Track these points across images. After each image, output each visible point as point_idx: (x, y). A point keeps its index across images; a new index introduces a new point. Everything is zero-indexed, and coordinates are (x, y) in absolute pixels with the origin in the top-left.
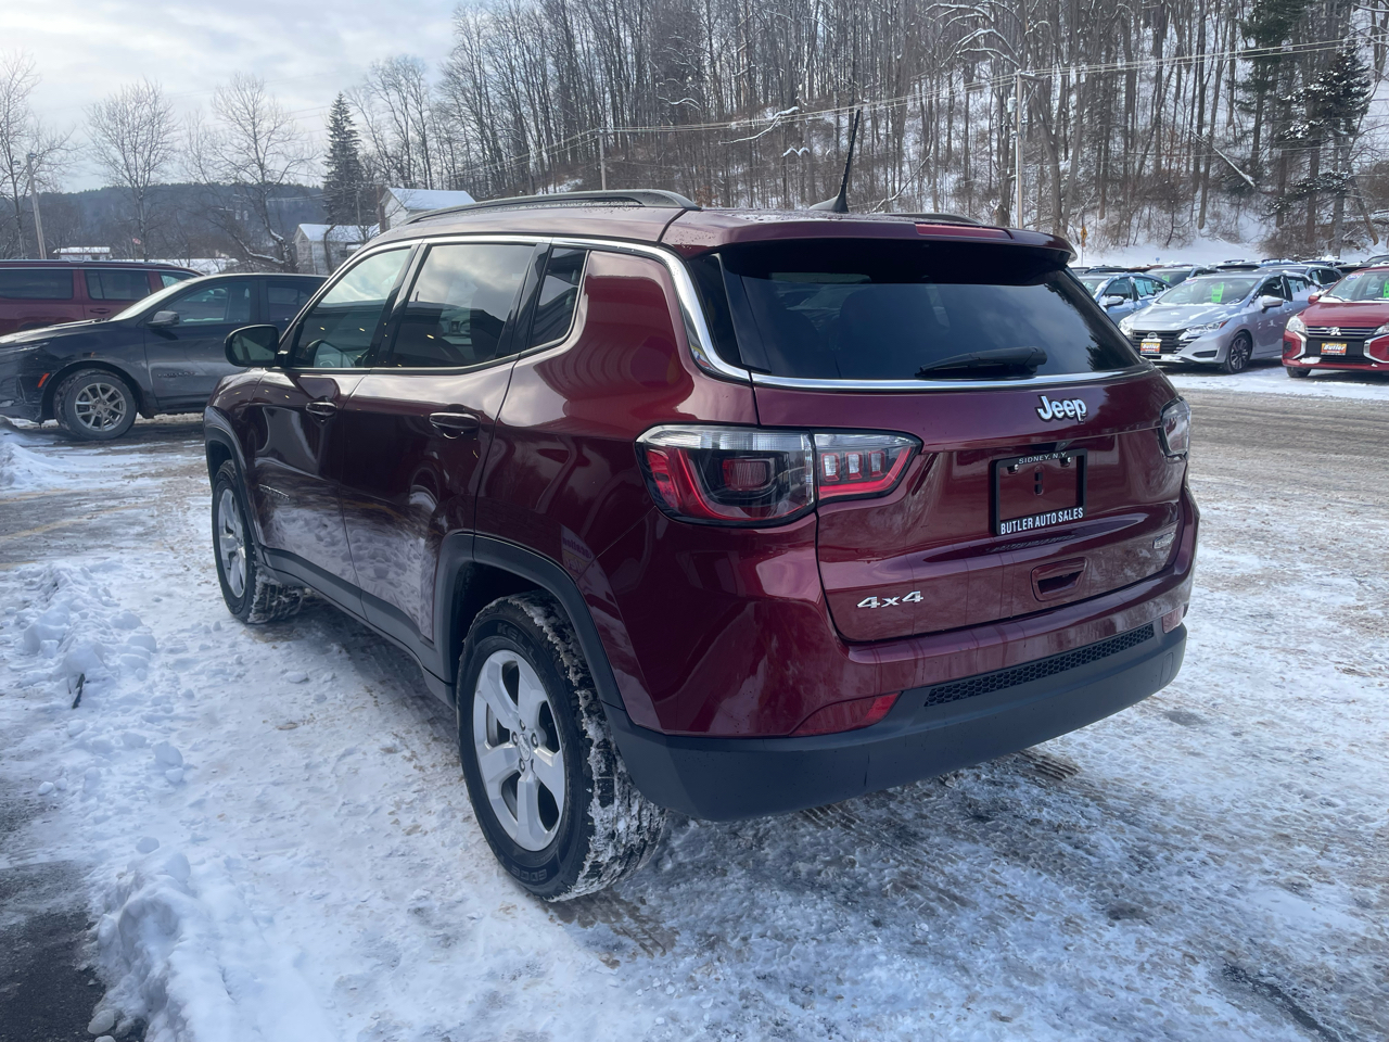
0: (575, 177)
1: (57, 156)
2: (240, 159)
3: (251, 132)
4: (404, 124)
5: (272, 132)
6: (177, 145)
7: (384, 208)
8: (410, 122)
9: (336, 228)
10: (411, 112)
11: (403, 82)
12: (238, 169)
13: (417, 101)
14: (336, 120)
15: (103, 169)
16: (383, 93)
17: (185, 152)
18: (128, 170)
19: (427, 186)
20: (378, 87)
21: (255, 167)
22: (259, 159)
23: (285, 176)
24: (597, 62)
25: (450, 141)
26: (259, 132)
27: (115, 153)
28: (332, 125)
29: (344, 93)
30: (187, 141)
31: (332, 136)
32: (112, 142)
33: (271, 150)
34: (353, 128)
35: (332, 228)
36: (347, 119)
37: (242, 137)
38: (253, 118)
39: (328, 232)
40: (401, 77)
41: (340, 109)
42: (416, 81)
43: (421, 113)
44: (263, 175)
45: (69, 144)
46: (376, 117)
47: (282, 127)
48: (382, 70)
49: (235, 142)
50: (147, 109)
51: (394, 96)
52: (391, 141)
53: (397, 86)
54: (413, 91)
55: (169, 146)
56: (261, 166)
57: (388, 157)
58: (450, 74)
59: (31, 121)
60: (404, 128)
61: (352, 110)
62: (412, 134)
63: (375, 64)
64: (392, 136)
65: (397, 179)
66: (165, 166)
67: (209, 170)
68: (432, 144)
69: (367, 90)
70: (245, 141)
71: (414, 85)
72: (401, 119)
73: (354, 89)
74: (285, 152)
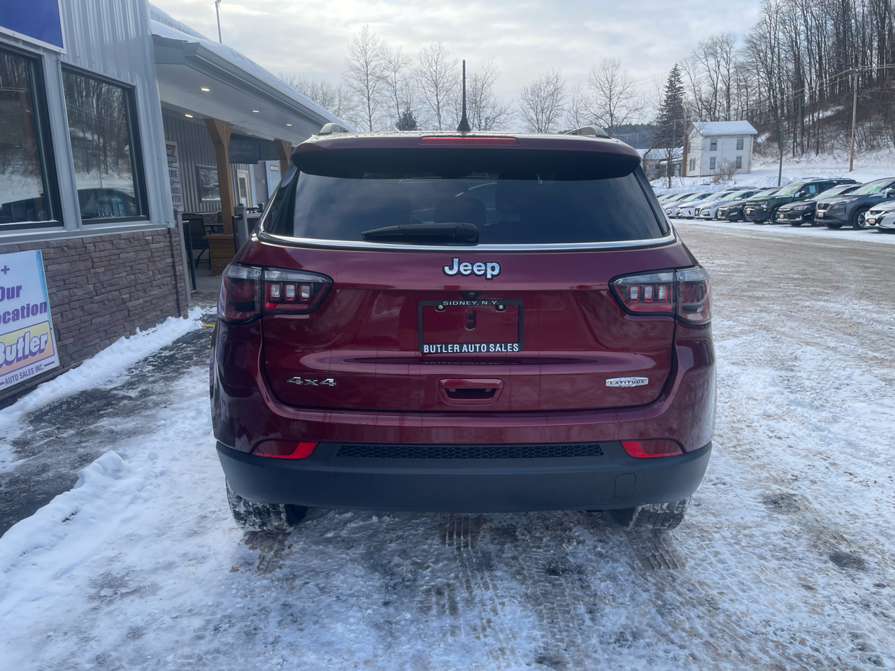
0: (840, 104)
1: (502, 117)
2: (599, 112)
3: (608, 95)
4: (715, 79)
5: (621, 93)
6: (566, 107)
7: (688, 135)
8: (720, 77)
9: (652, 151)
10: (721, 70)
11: (719, 51)
12: (598, 118)
13: (727, 63)
14: (671, 81)
15: (526, 124)
16: (704, 60)
17: (569, 111)
18: (538, 123)
19: (727, 119)
20: (701, 57)
21: (608, 116)
22: (610, 111)
23: (625, 120)
24: (869, 20)
25: (746, 87)
26: (613, 94)
27: (532, 114)
28: (668, 85)
29: (678, 63)
30: (571, 104)
31: (667, 92)
32: (531, 108)
33: (619, 104)
34: (682, 85)
35: (649, 151)
36: (679, 80)
37: (603, 98)
38: (610, 86)
39: (646, 153)
40: (718, 48)
41: (675, 74)
42: (728, 49)
43: (728, 71)
44: (612, 120)
45: (509, 111)
46: (697, 76)
47: (628, 89)
48: (706, 45)
49: (599, 102)
50: (552, 86)
51: (712, 62)
52: (706, 90)
53: (714, 54)
54: (725, 56)
55: (561, 107)
56: (612, 115)
57: (701, 101)
58: (749, 42)
59: (492, 100)
60: (715, 82)
61: (683, 73)
62: (720, 85)
63: (702, 41)
64: (707, 88)
65: (706, 116)
66: (558, 120)
67: (581, 120)
68: (733, 91)
69: (694, 59)
70: (603, 100)
71: (726, 52)
72: (714, 76)
73: (685, 60)
74: (627, 105)
